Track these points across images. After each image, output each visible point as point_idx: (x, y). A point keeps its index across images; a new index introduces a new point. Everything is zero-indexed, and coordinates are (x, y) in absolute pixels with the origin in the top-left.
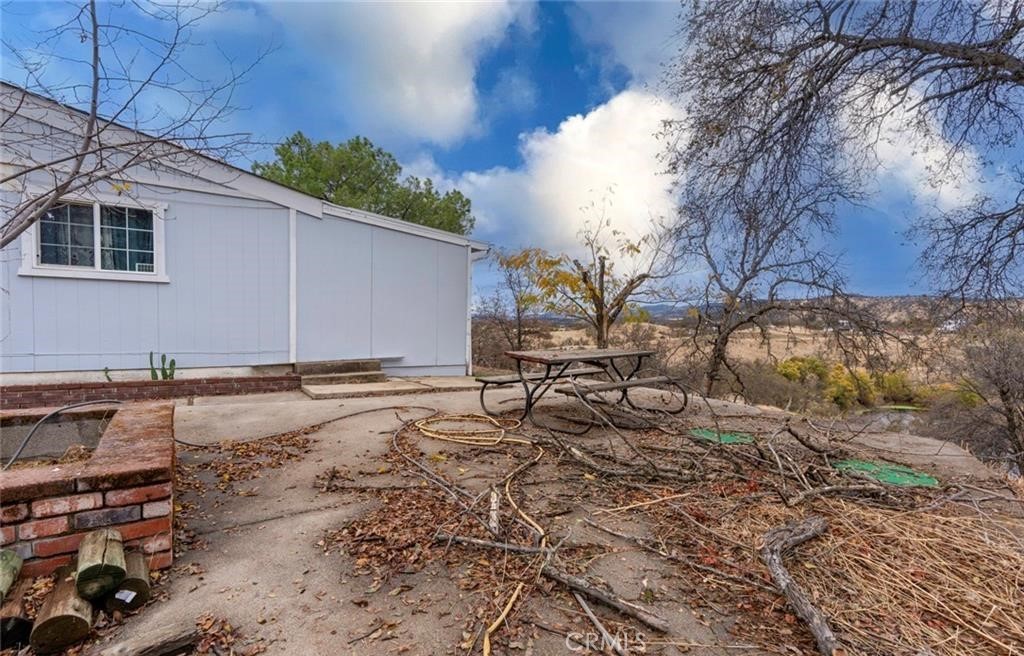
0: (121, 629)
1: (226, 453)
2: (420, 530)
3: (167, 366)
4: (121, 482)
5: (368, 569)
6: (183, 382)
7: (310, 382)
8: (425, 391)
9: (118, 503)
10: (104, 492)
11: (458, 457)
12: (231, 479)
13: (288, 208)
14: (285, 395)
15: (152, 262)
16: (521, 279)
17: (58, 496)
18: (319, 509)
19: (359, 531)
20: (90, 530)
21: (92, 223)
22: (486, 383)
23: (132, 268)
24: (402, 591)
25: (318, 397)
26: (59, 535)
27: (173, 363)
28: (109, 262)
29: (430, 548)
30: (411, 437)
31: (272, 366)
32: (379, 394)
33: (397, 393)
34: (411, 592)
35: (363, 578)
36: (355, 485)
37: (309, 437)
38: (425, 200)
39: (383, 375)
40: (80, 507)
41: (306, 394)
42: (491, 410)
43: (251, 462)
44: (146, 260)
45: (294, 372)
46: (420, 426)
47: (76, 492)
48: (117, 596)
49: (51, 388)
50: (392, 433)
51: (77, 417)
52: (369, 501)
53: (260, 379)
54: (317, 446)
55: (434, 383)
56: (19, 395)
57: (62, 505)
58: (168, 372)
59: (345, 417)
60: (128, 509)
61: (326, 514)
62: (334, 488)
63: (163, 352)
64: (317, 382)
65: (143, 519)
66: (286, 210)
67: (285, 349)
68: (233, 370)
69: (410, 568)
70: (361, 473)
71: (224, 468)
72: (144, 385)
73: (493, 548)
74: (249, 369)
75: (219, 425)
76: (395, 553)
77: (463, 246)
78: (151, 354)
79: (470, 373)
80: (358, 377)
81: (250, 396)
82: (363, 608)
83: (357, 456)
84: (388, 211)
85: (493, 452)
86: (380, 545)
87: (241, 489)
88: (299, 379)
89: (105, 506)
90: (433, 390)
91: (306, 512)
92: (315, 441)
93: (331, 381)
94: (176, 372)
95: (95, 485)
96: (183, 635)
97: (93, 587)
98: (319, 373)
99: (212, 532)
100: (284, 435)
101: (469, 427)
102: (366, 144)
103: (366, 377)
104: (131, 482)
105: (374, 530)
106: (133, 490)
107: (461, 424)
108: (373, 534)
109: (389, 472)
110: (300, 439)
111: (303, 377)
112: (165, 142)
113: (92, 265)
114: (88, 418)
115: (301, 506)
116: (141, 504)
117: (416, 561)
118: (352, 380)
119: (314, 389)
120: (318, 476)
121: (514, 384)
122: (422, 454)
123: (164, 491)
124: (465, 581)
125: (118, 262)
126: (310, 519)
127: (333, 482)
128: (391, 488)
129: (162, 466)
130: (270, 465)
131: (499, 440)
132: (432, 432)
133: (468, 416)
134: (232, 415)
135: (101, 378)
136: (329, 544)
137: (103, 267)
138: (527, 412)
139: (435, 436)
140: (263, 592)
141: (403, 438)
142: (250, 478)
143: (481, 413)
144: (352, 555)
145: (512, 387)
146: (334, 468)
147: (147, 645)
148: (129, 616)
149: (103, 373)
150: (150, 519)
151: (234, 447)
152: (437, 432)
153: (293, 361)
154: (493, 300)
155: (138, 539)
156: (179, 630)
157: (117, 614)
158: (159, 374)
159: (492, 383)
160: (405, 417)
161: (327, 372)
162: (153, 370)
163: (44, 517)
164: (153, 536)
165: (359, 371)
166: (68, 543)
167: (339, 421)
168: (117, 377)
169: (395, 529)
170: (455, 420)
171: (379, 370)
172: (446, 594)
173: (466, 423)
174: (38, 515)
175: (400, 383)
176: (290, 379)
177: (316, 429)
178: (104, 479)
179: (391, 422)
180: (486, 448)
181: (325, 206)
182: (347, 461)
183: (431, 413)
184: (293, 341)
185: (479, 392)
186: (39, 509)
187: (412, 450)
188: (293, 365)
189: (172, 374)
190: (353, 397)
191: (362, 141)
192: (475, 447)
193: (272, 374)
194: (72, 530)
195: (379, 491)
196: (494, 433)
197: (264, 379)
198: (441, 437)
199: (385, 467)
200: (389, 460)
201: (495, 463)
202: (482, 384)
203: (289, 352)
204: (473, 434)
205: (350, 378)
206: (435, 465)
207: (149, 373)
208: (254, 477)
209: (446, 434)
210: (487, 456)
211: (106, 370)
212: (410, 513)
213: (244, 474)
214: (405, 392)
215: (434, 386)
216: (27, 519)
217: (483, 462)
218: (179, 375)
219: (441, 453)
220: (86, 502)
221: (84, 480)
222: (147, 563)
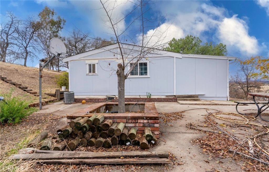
0: (153, 149)
1: (164, 115)
2: (222, 146)
3: (150, 95)
4: (151, 118)
5: (207, 153)
6: (152, 99)
7: (179, 100)
8: (213, 105)
9: (150, 122)
10: (148, 120)
11: (231, 126)
12: (166, 122)
13: (174, 57)
14: (173, 103)
15: (147, 73)
16: (248, 68)
17: (141, 119)
18: (189, 133)
19: (202, 142)
20: (146, 127)
21: (138, 67)
22: (239, 103)
23: (144, 75)
24: (220, 163)
25: (182, 104)
26: (141, 127)
27: (151, 94)
28: (140, 74)
29: (227, 152)
30: (212, 118)
31: (170, 96)
32: (199, 104)
33: (204, 104)
34: (223, 164)
35: (206, 155)
36: (197, 128)
37: (182, 114)
38: (209, 48)
39: (199, 99)
40: (144, 122)
41: (179, 103)
42: (240, 112)
43: (170, 118)
44: (146, 73)
45: (175, 97)
46: (214, 115)
47: (144, 119)
48: (152, 141)
49: (132, 99)
50: (205, 116)
51: (139, 104)
52: (203, 134)
53: (168, 99)
54: (184, 117)
55: (216, 102)
56: (128, 100)
57: (142, 121)
58: (150, 96)
59: (190, 110)
60: (152, 124)
61: (191, 135)
62: (192, 128)
63: (149, 92)
64: (181, 100)
65: (154, 127)
66: (173, 58)
67: (173, 92)
68: (162, 96)
69: (220, 157)
70: (198, 126)
71: (164, 119)
72: (146, 99)
73: (253, 159)
74: (165, 96)
75: (161, 109)
76: (215, 151)
77: (226, 60)
78: (147, 92)
79: (229, 100)
80: (192, 99)
81: (166, 103)
82: (207, 163)
83: (196, 121)
84: (198, 53)
85: (245, 127)
86: (209, 147)
87: (169, 124)
88: (177, 99)
89: (148, 123)
90: (216, 104)
91: (186, 133)
92: (184, 115)
93: (185, 100)
94: (151, 96)
95: (147, 118)
96: (166, 154)
97: (148, 138)
98: (181, 98)
99: (165, 133)
100: (176, 113)
101: (233, 117)
102: (191, 36)
103: (194, 99)
104: (152, 119)
105: (206, 142)
106: (153, 120)
107: (229, 116)
108: (206, 143)
109: (207, 127)
110: (180, 114)
111: (178, 99)
112: (152, 48)
113: (138, 75)
114: (141, 105)
115: (184, 131)
116: (154, 124)
117: (222, 155)
118: (190, 100)
119: (181, 102)
120: (187, 124)
121: (248, 104)
122: (217, 123)
123: (158, 122)
124: (244, 167)
125: (141, 74)
126: (187, 135)
127: (191, 126)
128: (209, 132)
129: (157, 116)
130: (174, 120)
131: (247, 123)
132: (219, 117)
133: (231, 114)
134: (163, 107)
135: (138, 97)
136: (194, 143)
137: (139, 75)
138: (258, 114)
139: (220, 118)
140: (180, 150)
141: (209, 118)
142: (170, 122)
143: (237, 113)
144: (201, 147)
145: (247, 105)
146: (191, 123)
147: (159, 154)
148: (154, 146)
149: (139, 96)
150: (155, 127)
151: (165, 114)
152: (220, 117)
153: (175, 95)
154: (236, 76)
155: (153, 131)
156: (165, 153)
157: (152, 145)
158: (148, 96)
159: (241, 103)
160: (209, 112)
161: (183, 98)
162: (147, 96)
163: (139, 123)
164: (156, 131)
165: (192, 98)
166: (143, 128)
167: (189, 111)
168: (141, 97)
169: (213, 144)
170: (226, 114)
171: (198, 98)
172: (237, 169)
173: (230, 116)
174: (139, 122)
175: (204, 102)
176: (174, 99)
177: (183, 112)
178: (148, 117)
179: (205, 113)
180: (241, 125)
181: (183, 55)
182: (194, 122)
183: (217, 111)
184: (175, 90)
185: (235, 106)
186: (139, 121)
187: (213, 122)
188: (175, 96)
189: (150, 97)
190: (191, 105)
191: (189, 36)
192: (237, 124)
193: (170, 98)
194: (143, 126)
195: (205, 132)
196: (244, 120)
197: (169, 99)
198: (222, 119)
199: (205, 125)
200: (206, 123)
201: (247, 130)
202: (237, 104)
203: (174, 92)
204: (235, 120)
205: (190, 99)
206: (222, 127)
207: (146, 96)
208: (171, 122)
209: (224, 118)
210: (242, 128)
211: (140, 96)
212: (217, 140)
213: (169, 121)
214: (206, 104)
215: (216, 103)
216: (137, 123)
217: (241, 130)
218: (152, 97)
219: (224, 124)
220: (146, 121)
221: (145, 117)
222: (155, 136)
